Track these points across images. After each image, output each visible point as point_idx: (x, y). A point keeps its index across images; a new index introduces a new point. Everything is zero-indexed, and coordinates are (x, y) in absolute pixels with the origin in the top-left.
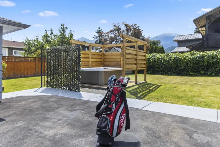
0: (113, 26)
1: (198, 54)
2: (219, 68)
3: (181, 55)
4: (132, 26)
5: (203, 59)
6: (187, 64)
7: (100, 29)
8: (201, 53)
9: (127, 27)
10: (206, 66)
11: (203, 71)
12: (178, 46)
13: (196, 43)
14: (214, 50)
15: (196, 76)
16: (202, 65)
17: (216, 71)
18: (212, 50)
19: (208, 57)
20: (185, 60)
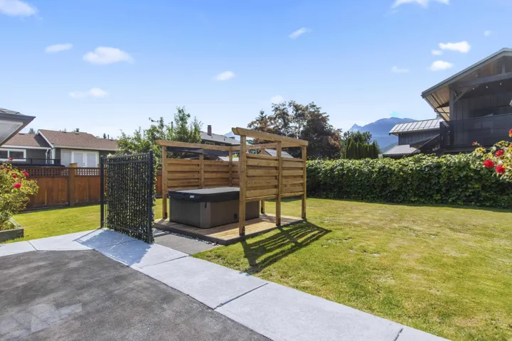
0: (273, 109)
1: (429, 160)
2: (473, 190)
3: (394, 161)
4: (307, 108)
5: (439, 172)
6: (406, 180)
7: (264, 115)
8: (436, 159)
9: (297, 111)
10: (445, 184)
11: (439, 195)
12: (400, 144)
13: (429, 138)
14: (464, 152)
15: (423, 204)
16: (435, 184)
17: (466, 196)
18: (457, 153)
19: (449, 167)
20: (401, 173)
